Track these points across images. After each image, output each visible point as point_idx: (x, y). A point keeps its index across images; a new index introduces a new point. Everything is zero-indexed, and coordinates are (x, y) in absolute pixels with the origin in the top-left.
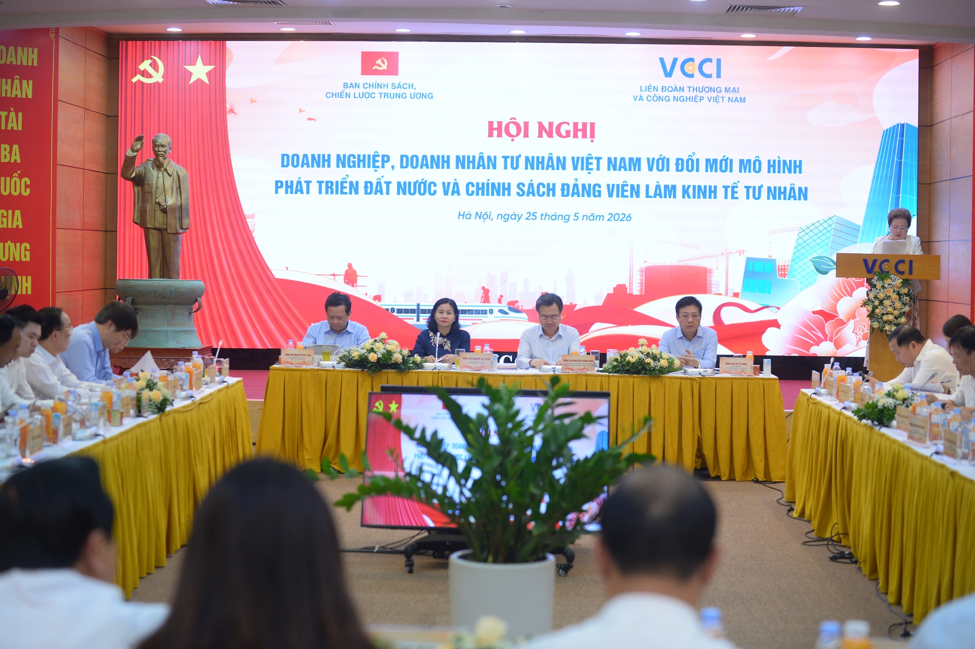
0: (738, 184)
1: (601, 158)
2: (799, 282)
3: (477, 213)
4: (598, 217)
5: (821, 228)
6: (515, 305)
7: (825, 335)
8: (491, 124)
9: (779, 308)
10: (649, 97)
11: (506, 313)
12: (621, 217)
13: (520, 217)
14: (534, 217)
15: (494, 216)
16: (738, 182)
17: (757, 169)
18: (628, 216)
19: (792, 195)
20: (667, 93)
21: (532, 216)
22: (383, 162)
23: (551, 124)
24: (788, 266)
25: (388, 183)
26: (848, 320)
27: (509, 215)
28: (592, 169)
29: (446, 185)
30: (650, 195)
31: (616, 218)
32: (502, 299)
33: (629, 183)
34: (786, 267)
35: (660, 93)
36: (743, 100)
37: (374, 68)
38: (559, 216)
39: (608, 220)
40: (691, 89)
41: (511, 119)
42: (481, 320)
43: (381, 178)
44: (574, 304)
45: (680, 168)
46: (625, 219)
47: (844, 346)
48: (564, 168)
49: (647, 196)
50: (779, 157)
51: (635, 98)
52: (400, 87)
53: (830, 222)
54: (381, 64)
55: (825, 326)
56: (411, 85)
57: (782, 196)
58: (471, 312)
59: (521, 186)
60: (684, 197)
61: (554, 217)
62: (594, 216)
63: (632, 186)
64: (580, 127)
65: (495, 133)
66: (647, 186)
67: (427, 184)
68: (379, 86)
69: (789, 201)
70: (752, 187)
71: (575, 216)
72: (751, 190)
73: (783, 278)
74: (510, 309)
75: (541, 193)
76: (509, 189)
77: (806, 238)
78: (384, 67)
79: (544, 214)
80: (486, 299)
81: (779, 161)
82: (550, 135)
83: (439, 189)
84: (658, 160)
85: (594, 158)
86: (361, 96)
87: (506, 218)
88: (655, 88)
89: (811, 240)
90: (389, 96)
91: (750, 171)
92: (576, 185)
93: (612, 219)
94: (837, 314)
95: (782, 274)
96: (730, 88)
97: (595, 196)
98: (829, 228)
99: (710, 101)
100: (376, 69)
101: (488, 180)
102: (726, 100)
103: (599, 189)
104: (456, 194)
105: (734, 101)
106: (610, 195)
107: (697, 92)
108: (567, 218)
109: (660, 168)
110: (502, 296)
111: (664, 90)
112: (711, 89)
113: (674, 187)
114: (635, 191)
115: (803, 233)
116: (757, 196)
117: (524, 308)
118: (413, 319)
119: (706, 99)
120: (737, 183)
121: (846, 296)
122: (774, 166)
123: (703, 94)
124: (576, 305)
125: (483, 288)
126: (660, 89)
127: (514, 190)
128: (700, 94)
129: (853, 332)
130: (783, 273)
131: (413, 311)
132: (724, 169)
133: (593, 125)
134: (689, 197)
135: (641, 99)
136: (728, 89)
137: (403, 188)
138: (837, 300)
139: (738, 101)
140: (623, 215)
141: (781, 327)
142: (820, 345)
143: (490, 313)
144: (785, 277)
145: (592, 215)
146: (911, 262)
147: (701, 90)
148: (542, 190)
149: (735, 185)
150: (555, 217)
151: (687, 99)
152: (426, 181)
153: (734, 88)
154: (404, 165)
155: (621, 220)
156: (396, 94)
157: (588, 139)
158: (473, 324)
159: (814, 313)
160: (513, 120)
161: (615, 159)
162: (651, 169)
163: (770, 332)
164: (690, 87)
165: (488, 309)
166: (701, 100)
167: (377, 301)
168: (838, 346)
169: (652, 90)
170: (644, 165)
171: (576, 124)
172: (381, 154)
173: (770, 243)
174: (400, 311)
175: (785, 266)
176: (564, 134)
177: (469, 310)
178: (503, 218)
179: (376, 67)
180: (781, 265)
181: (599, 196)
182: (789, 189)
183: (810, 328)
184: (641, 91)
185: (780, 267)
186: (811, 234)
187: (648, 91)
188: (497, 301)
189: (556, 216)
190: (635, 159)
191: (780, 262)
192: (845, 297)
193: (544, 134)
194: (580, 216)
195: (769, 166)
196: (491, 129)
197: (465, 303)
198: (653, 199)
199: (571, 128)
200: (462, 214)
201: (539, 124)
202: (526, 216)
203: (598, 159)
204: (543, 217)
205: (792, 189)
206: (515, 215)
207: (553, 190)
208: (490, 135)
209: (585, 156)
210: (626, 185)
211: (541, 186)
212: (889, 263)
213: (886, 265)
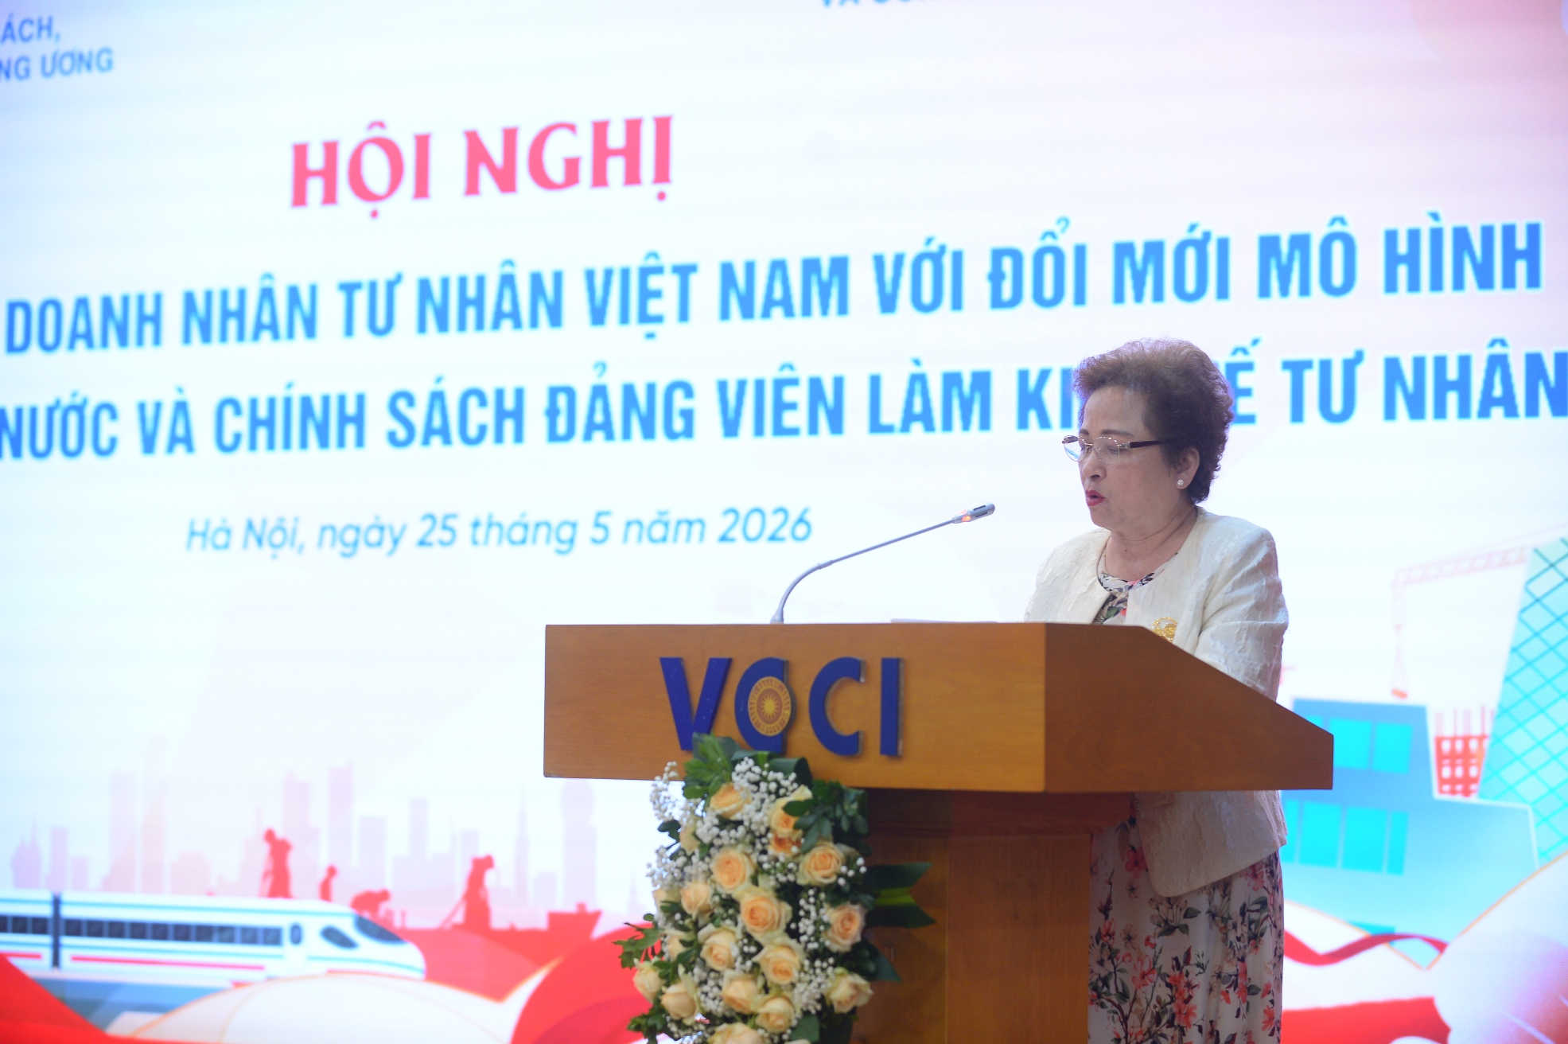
0: (1253, 356)
1: (692, 268)
2: (1532, 819)
3: (250, 524)
4: (684, 528)
6: (374, 908)
8: (301, 152)
9: (1440, 946)
11: (345, 942)
12: (773, 522)
13: (396, 534)
14: (447, 536)
15: (308, 534)
16: (1255, 342)
17: (1337, 279)
18: (801, 520)
19: (1498, 391)
21: (440, 528)
23: (510, 137)
24: (1481, 738)
27: (357, 529)
28: (658, 319)
29: (150, 412)
30: (885, 419)
31: (753, 530)
32: (335, 883)
33: (804, 374)
34: (1473, 745)
38: (538, 525)
39: (724, 538)
41: (372, 125)
42: (260, 968)
44: (591, 908)
45: (1007, 293)
46: (785, 532)
48: (556, 319)
49: (876, 426)
50: (1435, 216)
52: (13, 36)
56: (45, 22)
57: (1452, 398)
58: (226, 935)
59: (402, 404)
60: (1023, 424)
61: (518, 534)
62: (667, 525)
63: (816, 385)
64: (616, 138)
65: (315, 187)
66: (875, 382)
67: (89, 412)
69: (1484, 421)
70: (1316, 365)
71: (597, 525)
72: (1311, 378)
73: (1459, 798)
74: (363, 926)
75: (472, 432)
76: (359, 420)
79: (484, 520)
80: (279, 884)
81: (1437, 235)
82: (506, 181)
83: (126, 430)
84: (919, 259)
85: (668, 270)
87: (349, 539)
91: (1305, 290)
92: (599, 392)
93: (737, 532)
95: (1453, 781)
97: (671, 435)
101: (289, 386)
103: (688, 404)
104: (180, 448)
106: (731, 428)
108: (566, 533)
109: (927, 297)
110: (332, 871)
113: (982, 380)
114: (827, 406)
115: (1552, 579)
116: (1337, 406)
117: (415, 922)
118: (37, 956)
120: (1251, 350)
122: (1413, 259)
124: (596, 916)
125: (270, 836)
127: (379, 421)
130: (1459, 772)
131: (37, 926)
132: (1190, 286)
133: (663, 126)
134: (1044, 423)
137: (12, 433)
140: (780, 517)
141: (1451, 1038)
143: (291, 939)
144: (1467, 793)
145: (662, 520)
146: (892, 670)
148: (480, 416)
149: (1240, 358)
150: (521, 533)
152: (85, 402)
154: (19, 339)
155: (773, 538)
157: (648, 187)
158: (238, 984)
160: (377, 132)
161: (750, 267)
162: (888, 303)
165: (284, 922)
170: (862, 285)
171: (600, 129)
173: (1398, 627)
175: (1466, 740)
176: (556, 172)
178: (338, 543)
180: (1448, 732)
181: (688, 432)
182: (1484, 365)
185: (1446, 746)
188: (315, 889)
189: (526, 527)
190: (825, 265)
191: (1444, 723)
193: (485, 178)
194: (616, 525)
195: (1392, 260)
196: (301, 173)
197: (210, 894)
198: (897, 438)
199: (582, 147)
200: (199, 527)
201: (474, 141)
202: (418, 530)
203: (685, 272)
204: (481, 532)
205: (1497, 363)
206: (382, 529)
207: (518, 415)
208: (299, 198)
209: (635, 263)
210: (794, 382)
211: (473, 402)
212: (782, 680)
213: (770, 693)
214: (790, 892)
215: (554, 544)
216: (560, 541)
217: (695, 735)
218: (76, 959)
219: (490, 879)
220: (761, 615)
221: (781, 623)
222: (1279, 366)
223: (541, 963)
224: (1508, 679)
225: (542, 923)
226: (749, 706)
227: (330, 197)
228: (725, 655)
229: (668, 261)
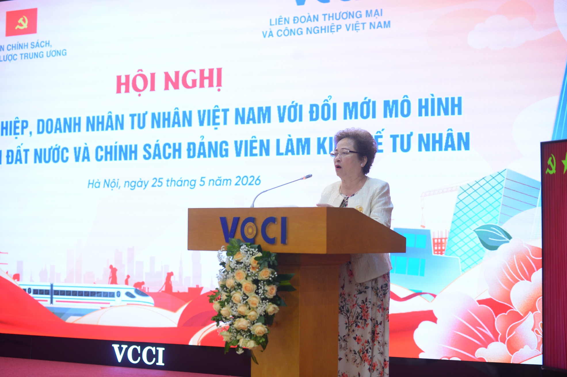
0: (383, 133)
1: (228, 110)
2: (460, 261)
3: (105, 181)
4: (225, 181)
5: (487, 187)
6: (140, 287)
7: (495, 334)
8: (119, 78)
9: (434, 296)
10: (280, 32)
11: (132, 296)
12: (250, 180)
13: (146, 184)
14: (160, 184)
15: (121, 184)
16: (383, 130)
17: (406, 113)
18: (258, 179)
19: (450, 143)
20: (299, 25)
21: (158, 182)
22: (23, 128)
23: (177, 73)
24: (445, 239)
25: (26, 151)
26: (526, 313)
27: (135, 182)
28: (218, 124)
29: (77, 150)
30: (281, 151)
31: (244, 182)
32: (129, 280)
33: (258, 139)
34: (443, 240)
35: (292, 26)
36: (387, 24)
37: (16, 28)
38: (185, 181)
39: (236, 184)
40: (327, 17)
42: (109, 303)
43: (21, 146)
44: (200, 286)
45: (314, 117)
46: (253, 183)
47: (521, 350)
48: (190, 124)
49: (278, 153)
50: (432, 95)
51: (265, 34)
52: (39, 46)
53: (499, 178)
54: (23, 23)
55: (494, 320)
56: (47, 42)
57: (437, 145)
58: (99, 294)
59: (147, 148)
60: (319, 153)
61: (179, 183)
62: (221, 181)
63: (262, 142)
64: (206, 74)
65: (123, 88)
66: (278, 141)
67: (60, 150)
68: (20, 46)
69: (446, 152)
70: (400, 136)
71: (201, 181)
72: (398, 140)
73: (439, 255)
74: (137, 291)
75: (167, 155)
76: (135, 152)
77: (468, 200)
78: (25, 26)
79: (170, 179)
80: (114, 280)
81: (433, 100)
82: (176, 86)
83: (71, 155)
84: (290, 107)
85: (221, 110)
86: (5, 59)
87: (133, 185)
88: (287, 21)
89: (475, 203)
90: (28, 56)
91: (396, 116)
92: (202, 144)
93: (240, 183)
94: (512, 305)
95: (438, 250)
96: (371, 11)
97: (222, 156)
98: (498, 187)
99: (348, 30)
100: (18, 29)
101: (116, 143)
102: (367, 26)
103: (226, 147)
104: (86, 160)
105: (376, 26)
106: (238, 154)
107: (333, 19)
108: (193, 183)
109: (292, 118)
110: (128, 277)
111: (296, 21)
112: (350, 15)
113: (308, 141)
114: (265, 148)
115: (465, 195)
116: (405, 147)
117: (151, 290)
118: (47, 301)
119: (344, 28)
120: (382, 132)
121: (522, 279)
122: (426, 107)
123: (341, 22)
124: (202, 288)
125: (111, 267)
126: (291, 21)
127: (141, 153)
128: (336, 22)
129: (533, 330)
130: (439, 248)
131: (46, 292)
132: (365, 115)
133: (219, 70)
134: (325, 152)
135: (271, 34)
136: (369, 12)
137: (39, 156)
138: (510, 286)
139: (381, 26)
140: (252, 178)
141: (438, 321)
142: (489, 346)
143: (117, 295)
144: (442, 254)
145: (219, 179)
146: (284, 220)
147: (338, 17)
148: (169, 151)
149: (379, 134)
150: (181, 183)
151: (322, 29)
152: (59, 147)
153: (377, 11)
154: (41, 130)
155: (250, 184)
156: (35, 54)
157: (215, 88)
158: (102, 308)
159: (481, 302)
160: (140, 72)
161: (243, 109)
162: (281, 120)
163: (425, 326)
164: (325, 15)
165: (115, 291)
166: (338, 29)
167: (16, 280)
168: (512, 349)
169: (283, 22)
170: (274, 115)
171: (202, 72)
172: (20, 120)
173: (422, 208)
174: (36, 292)
175: (441, 239)
176: (190, 83)
177: (98, 292)
178: (130, 186)
179: (18, 27)
180: (437, 237)
181: (227, 155)
182: (446, 136)
183: (475, 324)
184: (271, 25)
186: (475, 195)
187: (279, 24)
188: (124, 282)
189: (182, 181)
190: (264, 109)
191: (435, 235)
192: (521, 282)
193: (170, 86)
194: (207, 181)
195: (420, 107)
196: (119, 84)
197: (94, 283)
198: (284, 156)
199: (197, 76)
200: (91, 182)
201: (167, 74)
202: (152, 182)
203: (225, 111)
204: (169, 183)
205: (450, 135)
206: (142, 182)
207: (179, 150)
208: (119, 91)
209: (212, 108)
210: (256, 141)
211: (167, 147)
212: (254, 223)
213: (250, 227)
214: (256, 282)
215: (190, 186)
216: (191, 185)
217: (230, 238)
218: (57, 301)
219: (172, 278)
220: (248, 205)
221: (253, 207)
222: (389, 136)
223: (187, 302)
224: (453, 222)
225: (187, 291)
226: (245, 230)
227: (127, 91)
228: (238, 216)
229: (221, 108)
